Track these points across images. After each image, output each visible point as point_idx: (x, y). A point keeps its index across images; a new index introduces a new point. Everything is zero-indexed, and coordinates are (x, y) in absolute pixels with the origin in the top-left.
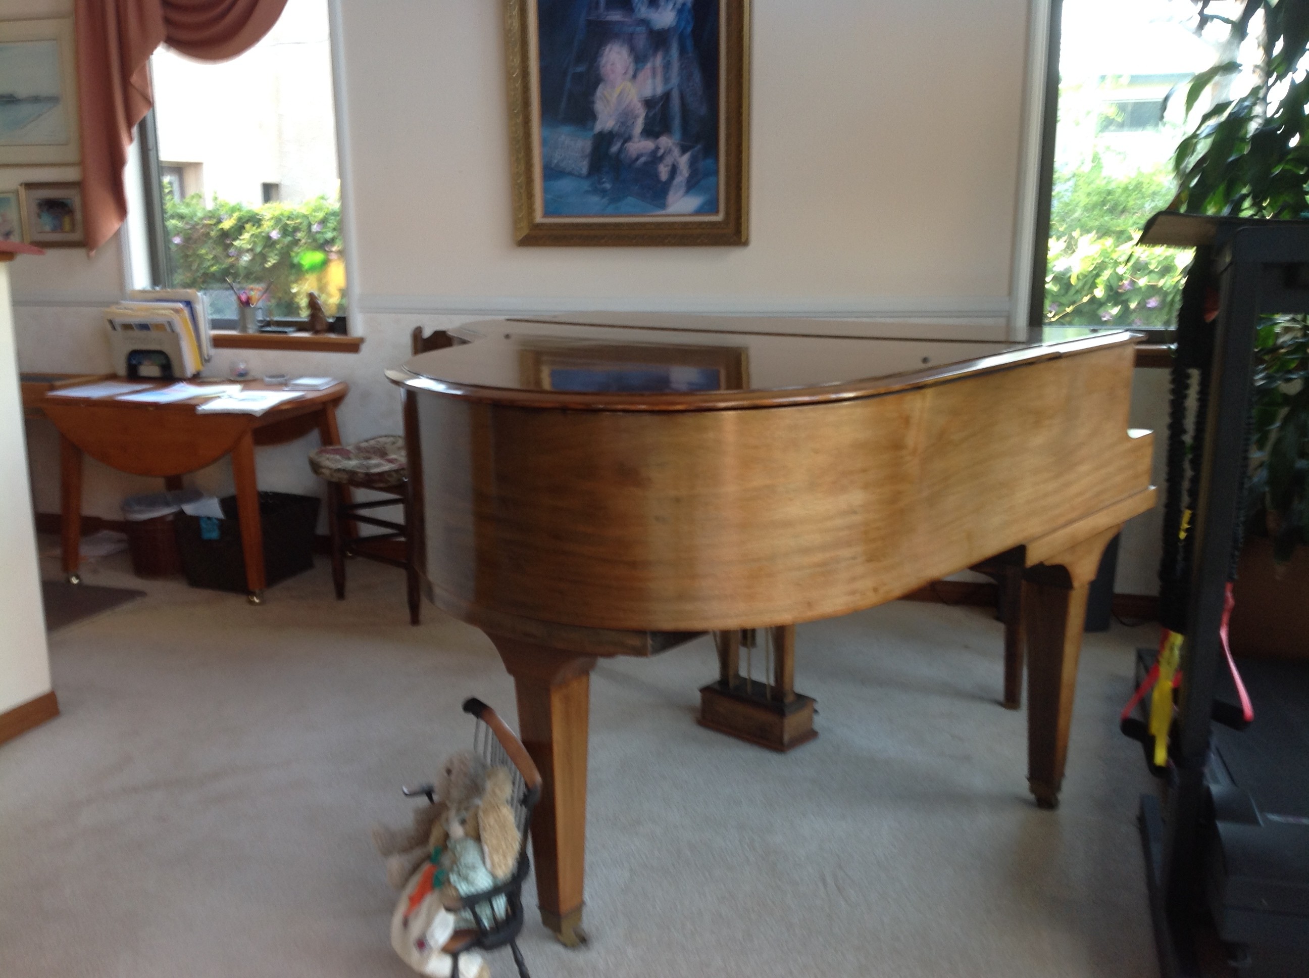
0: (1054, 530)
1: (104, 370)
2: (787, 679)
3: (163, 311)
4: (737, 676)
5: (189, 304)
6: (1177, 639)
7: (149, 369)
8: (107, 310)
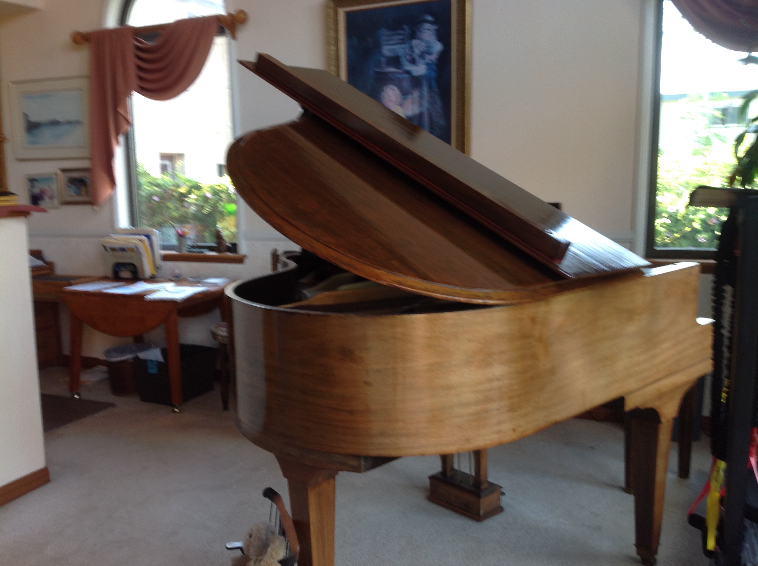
0: (645, 386)
1: (101, 274)
2: (482, 473)
3: (134, 240)
4: (453, 469)
5: (148, 236)
6: (722, 465)
7: (125, 274)
8: (103, 240)
